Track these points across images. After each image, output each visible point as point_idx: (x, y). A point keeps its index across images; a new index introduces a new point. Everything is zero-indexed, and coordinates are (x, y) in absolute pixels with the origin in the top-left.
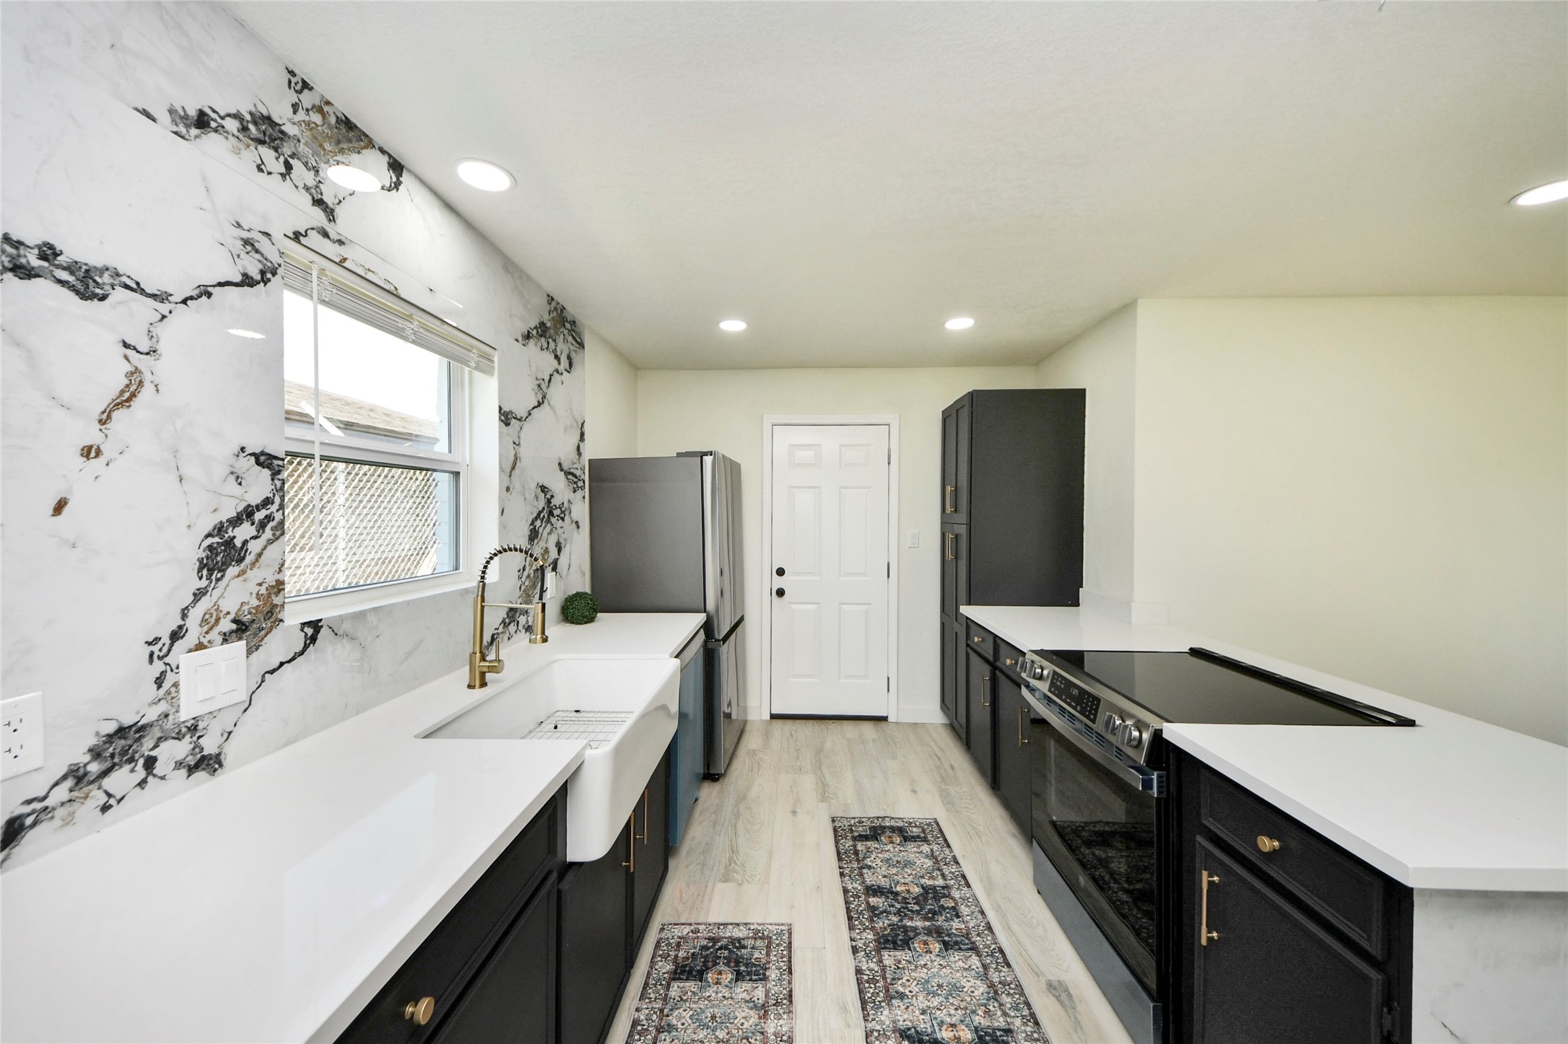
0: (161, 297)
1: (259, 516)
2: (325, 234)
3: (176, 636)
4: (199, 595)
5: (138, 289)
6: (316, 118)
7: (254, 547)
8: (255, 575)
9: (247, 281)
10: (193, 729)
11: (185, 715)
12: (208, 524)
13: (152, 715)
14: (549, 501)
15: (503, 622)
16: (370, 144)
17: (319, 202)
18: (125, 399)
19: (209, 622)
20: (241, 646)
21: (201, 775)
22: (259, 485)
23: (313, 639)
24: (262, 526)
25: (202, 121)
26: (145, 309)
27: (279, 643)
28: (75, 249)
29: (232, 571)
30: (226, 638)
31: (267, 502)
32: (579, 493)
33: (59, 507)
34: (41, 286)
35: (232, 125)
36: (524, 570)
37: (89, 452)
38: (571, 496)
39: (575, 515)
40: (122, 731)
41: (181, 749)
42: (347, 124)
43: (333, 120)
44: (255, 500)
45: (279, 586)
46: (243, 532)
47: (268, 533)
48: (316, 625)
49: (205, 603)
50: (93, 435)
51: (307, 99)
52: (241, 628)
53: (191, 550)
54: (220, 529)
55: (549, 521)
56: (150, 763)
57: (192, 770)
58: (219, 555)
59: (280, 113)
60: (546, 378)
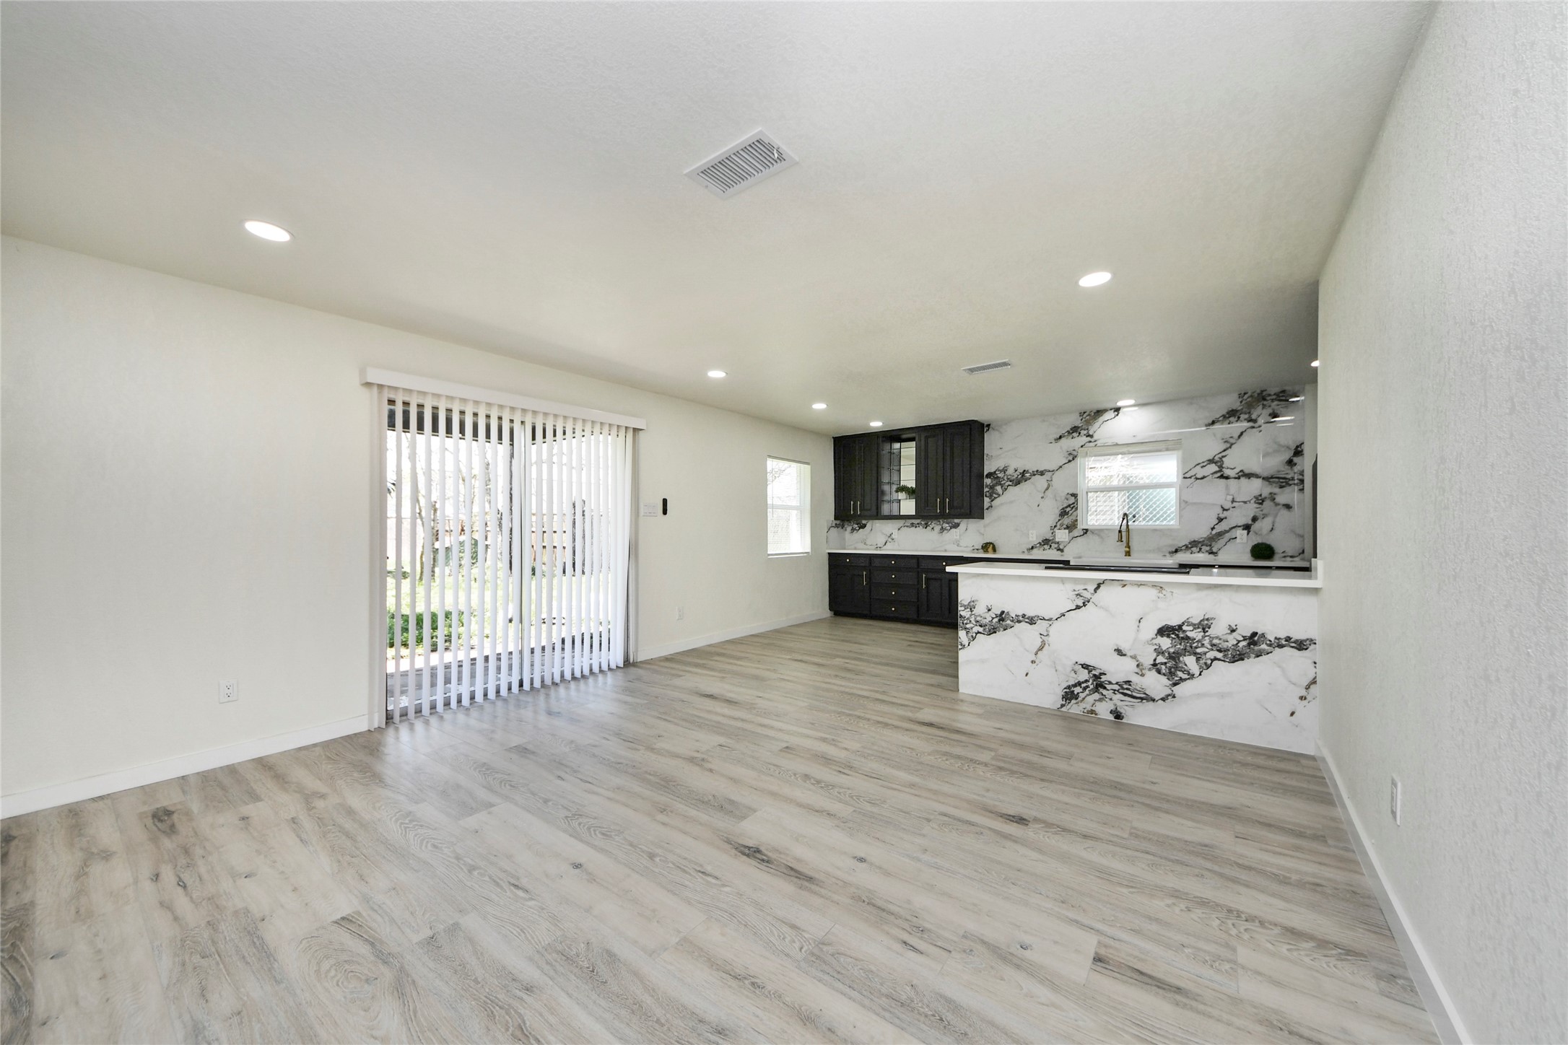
0: (1053, 471)
1: (1072, 506)
2: (1090, 442)
3: (1055, 526)
4: (1059, 520)
5: (1050, 471)
6: (1088, 418)
7: (1070, 512)
8: (1071, 518)
9: (1070, 461)
10: (1058, 543)
11: (1057, 540)
12: (1061, 508)
13: (1051, 538)
16: (1105, 411)
17: (1089, 436)
18: (1047, 489)
19: (1062, 525)
20: (1067, 531)
22: (1072, 500)
23: (1086, 533)
24: (1072, 508)
25: (1060, 437)
26: (1051, 473)
27: (1076, 533)
28: (1041, 469)
29: (1066, 516)
30: (1065, 529)
31: (1073, 503)
33: (1039, 506)
34: (1035, 476)
35: (1067, 434)
36: (1210, 528)
37: (1042, 498)
40: (1046, 539)
41: (1056, 546)
42: (1098, 411)
43: (1093, 414)
44: (1071, 503)
45: (1077, 520)
46: (1068, 509)
47: (1074, 509)
48: (1087, 530)
49: (1060, 522)
50: (1043, 495)
51: (1085, 415)
52: (1067, 528)
53: (1058, 512)
54: (1063, 509)
56: (1051, 546)
57: (1058, 550)
58: (1063, 513)
59: (1078, 423)
60: (1236, 436)
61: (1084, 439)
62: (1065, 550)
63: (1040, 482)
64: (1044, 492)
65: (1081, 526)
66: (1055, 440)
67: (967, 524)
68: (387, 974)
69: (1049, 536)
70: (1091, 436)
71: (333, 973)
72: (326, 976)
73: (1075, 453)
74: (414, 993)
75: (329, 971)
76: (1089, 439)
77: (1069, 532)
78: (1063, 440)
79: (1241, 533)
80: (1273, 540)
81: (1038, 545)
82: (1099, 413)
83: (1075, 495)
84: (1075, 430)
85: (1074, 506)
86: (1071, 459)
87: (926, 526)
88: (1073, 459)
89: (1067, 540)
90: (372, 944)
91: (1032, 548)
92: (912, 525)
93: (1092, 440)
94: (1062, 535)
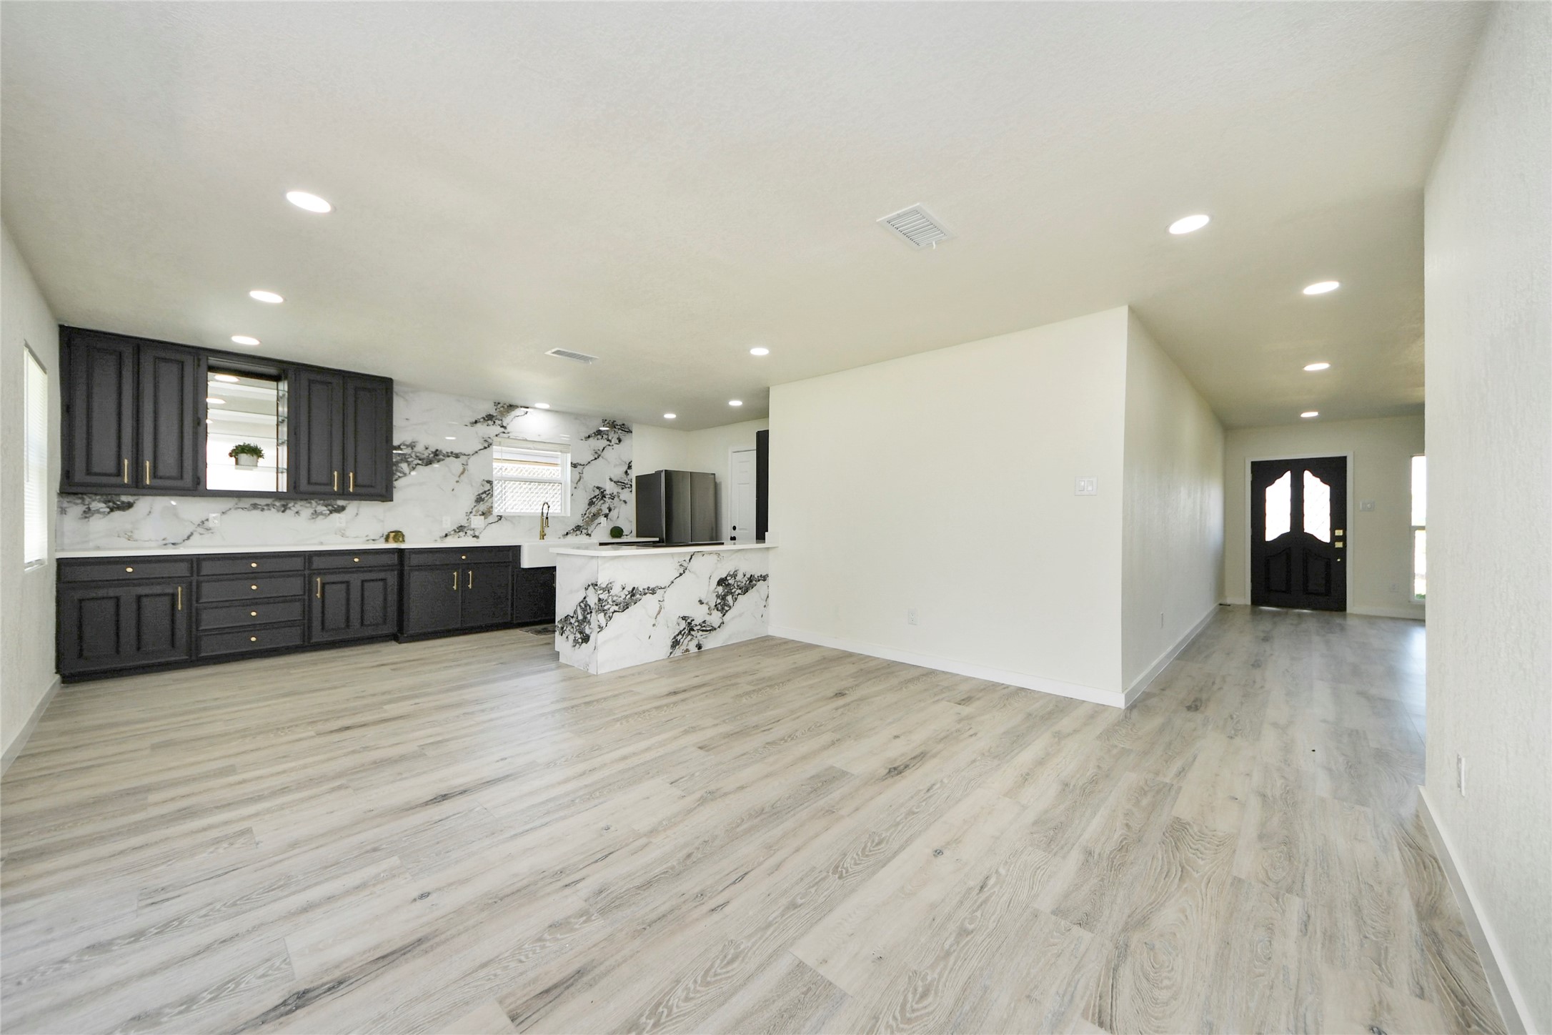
0: (469, 455)
1: (487, 493)
2: (504, 433)
3: (471, 513)
4: (475, 506)
5: (465, 455)
6: (502, 409)
7: (486, 499)
8: (487, 504)
9: (485, 448)
10: (473, 530)
11: (473, 526)
12: (477, 494)
13: (466, 525)
14: (602, 492)
15: (573, 529)
16: (517, 407)
17: (502, 427)
18: (463, 473)
19: (477, 511)
20: (483, 517)
21: (475, 538)
22: (487, 487)
23: (500, 519)
24: (488, 495)
25: (476, 422)
26: (465, 458)
27: (491, 519)
28: (456, 451)
29: (482, 503)
30: (480, 515)
31: (489, 490)
32: (627, 490)
33: (453, 490)
34: (451, 458)
35: (482, 420)
36: (585, 514)
37: (457, 482)
38: (620, 491)
39: (622, 497)
40: (461, 526)
41: (472, 532)
42: (511, 406)
43: (506, 407)
44: (486, 489)
45: (492, 507)
46: (484, 496)
47: (489, 496)
48: (501, 517)
49: (476, 508)
50: (457, 479)
51: (499, 406)
52: (483, 514)
53: (474, 498)
54: (479, 495)
55: (602, 499)
56: (466, 533)
57: (473, 537)
58: (479, 500)
59: (493, 412)
60: (601, 449)
61: (498, 429)
62: (481, 536)
63: (456, 465)
64: (459, 476)
65: (496, 511)
66: (471, 423)
67: (358, 508)
68: (1136, 938)
69: (464, 523)
70: (505, 428)
71: (1166, 982)
72: (1173, 985)
73: (490, 441)
74: (1138, 911)
75: (1167, 987)
76: (503, 429)
77: (485, 518)
78: (478, 425)
79: (602, 519)
80: (620, 524)
81: (453, 532)
82: (512, 407)
83: (490, 482)
84: (490, 417)
85: (489, 493)
86: (487, 446)
87: (285, 508)
88: (489, 447)
89: (483, 526)
90: (1116, 970)
91: (446, 535)
92: (255, 506)
93: (506, 431)
94: (477, 522)
